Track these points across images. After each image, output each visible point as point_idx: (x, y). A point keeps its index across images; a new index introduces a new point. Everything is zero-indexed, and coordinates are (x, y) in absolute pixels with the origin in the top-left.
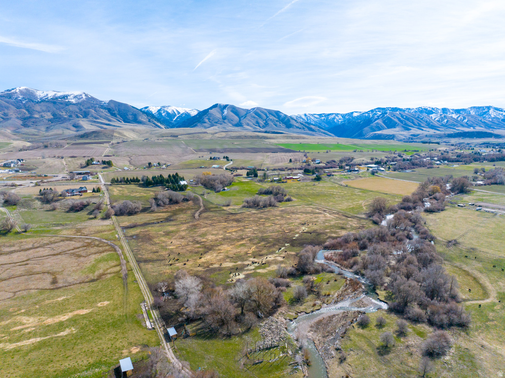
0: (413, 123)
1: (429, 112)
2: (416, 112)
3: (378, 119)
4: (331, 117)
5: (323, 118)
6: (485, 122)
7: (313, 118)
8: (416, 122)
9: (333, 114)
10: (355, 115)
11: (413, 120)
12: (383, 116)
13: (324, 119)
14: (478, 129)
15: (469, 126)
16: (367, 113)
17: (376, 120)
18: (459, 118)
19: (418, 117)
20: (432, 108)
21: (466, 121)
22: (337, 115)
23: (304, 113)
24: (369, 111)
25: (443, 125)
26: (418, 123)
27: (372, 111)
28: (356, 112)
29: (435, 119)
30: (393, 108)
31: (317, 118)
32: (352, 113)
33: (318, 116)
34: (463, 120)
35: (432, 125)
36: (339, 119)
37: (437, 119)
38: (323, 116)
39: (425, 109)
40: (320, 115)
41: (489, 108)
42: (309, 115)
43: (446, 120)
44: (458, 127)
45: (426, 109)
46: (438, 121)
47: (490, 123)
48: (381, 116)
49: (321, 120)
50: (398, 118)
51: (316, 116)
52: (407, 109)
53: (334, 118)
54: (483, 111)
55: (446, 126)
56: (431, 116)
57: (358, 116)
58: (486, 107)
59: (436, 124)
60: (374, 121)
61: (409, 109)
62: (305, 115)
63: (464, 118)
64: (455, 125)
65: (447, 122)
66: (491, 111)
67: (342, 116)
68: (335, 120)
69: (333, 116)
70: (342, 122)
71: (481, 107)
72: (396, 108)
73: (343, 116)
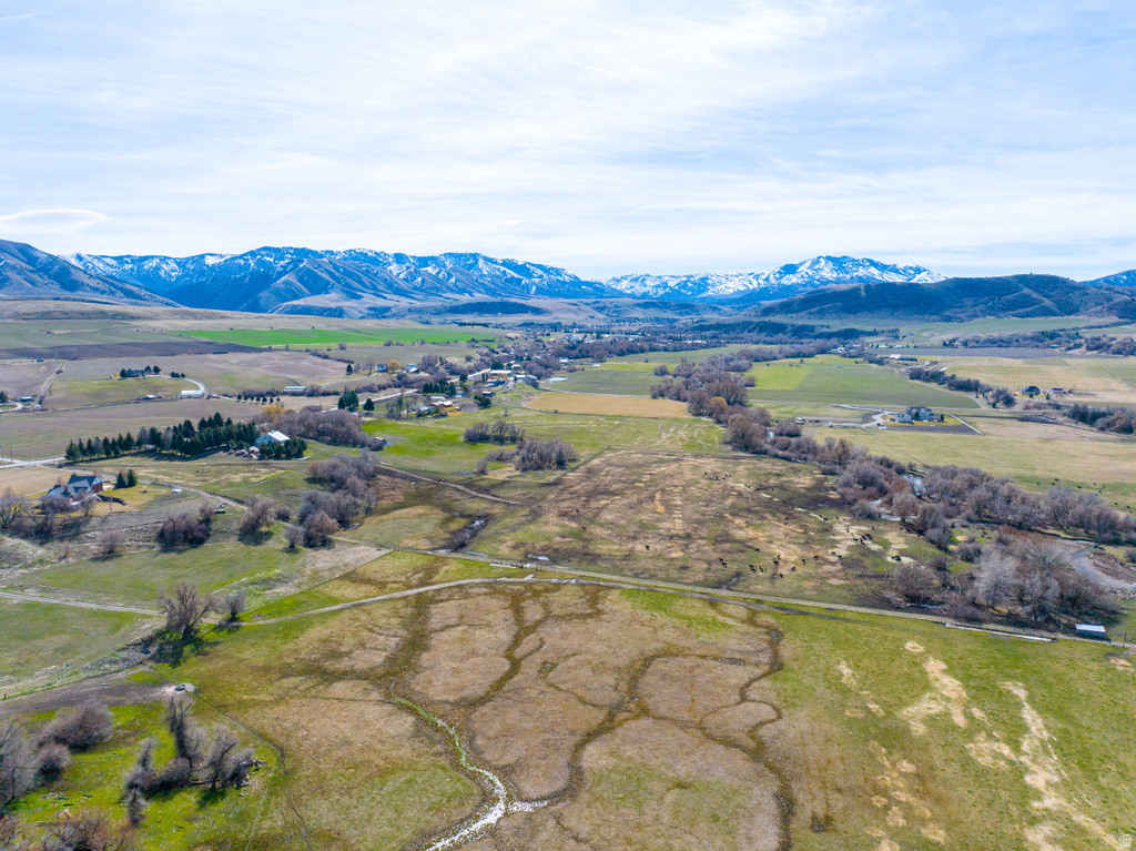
0: (361, 283)
1: (375, 260)
2: (345, 259)
3: (285, 272)
4: (147, 266)
5: (127, 267)
6: (484, 284)
7: (101, 265)
8: (366, 280)
9: (153, 257)
10: (210, 261)
11: (359, 276)
12: (296, 266)
13: (132, 270)
14: (480, 297)
15: (462, 291)
16: (241, 257)
17: (280, 274)
18: (440, 276)
19: (367, 271)
20: (376, 253)
21: (453, 280)
22: (164, 259)
23: (74, 252)
24: (245, 255)
25: (415, 288)
26: (371, 284)
27: (252, 253)
28: (212, 255)
29: (398, 275)
30: (296, 249)
31: (112, 266)
32: (203, 256)
33: (113, 262)
34: (448, 280)
35: (397, 288)
36: (171, 271)
37: (402, 276)
38: (127, 262)
39: (361, 253)
40: (120, 259)
41: (475, 256)
42: (89, 259)
43: (420, 279)
44: (444, 292)
45: (365, 255)
46: (406, 280)
47: (492, 286)
48: (291, 266)
49: (124, 271)
50: (326, 270)
51: (108, 260)
52: (326, 252)
53: (158, 268)
54: (467, 261)
55: (422, 291)
56: (389, 268)
57: (219, 265)
58: (471, 255)
59: (404, 286)
60: (277, 279)
61: (331, 253)
62: (79, 257)
63: (450, 276)
64: (438, 289)
65: (423, 281)
66: (481, 262)
67: (178, 264)
68: (162, 273)
69: (154, 263)
70: (178, 278)
71: (461, 255)
72: (304, 249)
73: (181, 263)
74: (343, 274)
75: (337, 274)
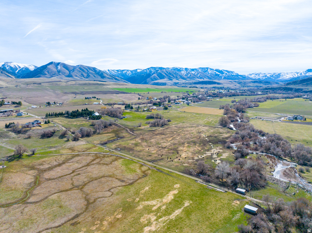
0: (173, 76)
1: (179, 70)
2: (172, 70)
3: (154, 73)
4: (124, 72)
5: (119, 72)
6: (208, 76)
7: (113, 72)
8: (175, 75)
9: (125, 70)
10: (138, 71)
11: (173, 74)
12: (157, 72)
13: (120, 73)
14: (206, 80)
15: (201, 78)
16: (145, 70)
17: (153, 74)
18: (196, 74)
19: (175, 73)
20: (180, 68)
21: (199, 75)
22: (128, 70)
23: (108, 69)
24: (147, 69)
25: (188, 77)
26: (176, 76)
27: (148, 69)
28: (139, 69)
29: (184, 74)
30: (159, 67)
31: (116, 72)
32: (137, 70)
33: (116, 71)
34: (198, 75)
35: (183, 78)
36: (129, 74)
37: (185, 74)
38: (119, 71)
39: (176, 68)
40: (118, 71)
41: (207, 68)
42: (111, 71)
43: (189, 75)
44: (196, 78)
45: (177, 69)
46: (186, 75)
47: (210, 77)
48: (156, 72)
49: (119, 73)
50: (165, 73)
51: (115, 71)
52: (167, 68)
53: (126, 73)
54: (205, 70)
55: (190, 78)
56: (181, 72)
57: (140, 72)
58: (206, 68)
59: (185, 77)
60: (152, 75)
61: (168, 68)
62: (109, 70)
63: (198, 74)
64: (194, 77)
65: (190, 75)
66: (209, 70)
67: (131, 72)
68: (127, 74)
69: (125, 72)
70: (131, 75)
71: (204, 68)
72: (161, 67)
73: (132, 71)
74: (169, 74)
75: (167, 74)
